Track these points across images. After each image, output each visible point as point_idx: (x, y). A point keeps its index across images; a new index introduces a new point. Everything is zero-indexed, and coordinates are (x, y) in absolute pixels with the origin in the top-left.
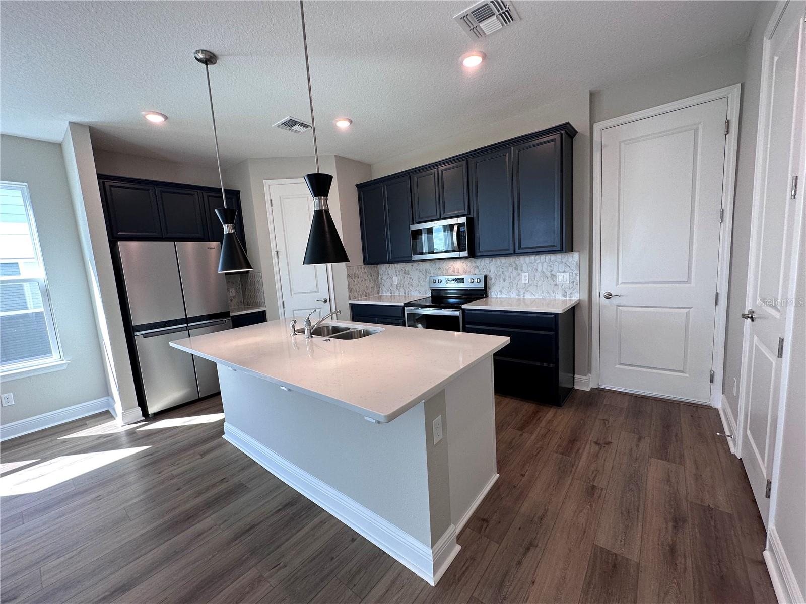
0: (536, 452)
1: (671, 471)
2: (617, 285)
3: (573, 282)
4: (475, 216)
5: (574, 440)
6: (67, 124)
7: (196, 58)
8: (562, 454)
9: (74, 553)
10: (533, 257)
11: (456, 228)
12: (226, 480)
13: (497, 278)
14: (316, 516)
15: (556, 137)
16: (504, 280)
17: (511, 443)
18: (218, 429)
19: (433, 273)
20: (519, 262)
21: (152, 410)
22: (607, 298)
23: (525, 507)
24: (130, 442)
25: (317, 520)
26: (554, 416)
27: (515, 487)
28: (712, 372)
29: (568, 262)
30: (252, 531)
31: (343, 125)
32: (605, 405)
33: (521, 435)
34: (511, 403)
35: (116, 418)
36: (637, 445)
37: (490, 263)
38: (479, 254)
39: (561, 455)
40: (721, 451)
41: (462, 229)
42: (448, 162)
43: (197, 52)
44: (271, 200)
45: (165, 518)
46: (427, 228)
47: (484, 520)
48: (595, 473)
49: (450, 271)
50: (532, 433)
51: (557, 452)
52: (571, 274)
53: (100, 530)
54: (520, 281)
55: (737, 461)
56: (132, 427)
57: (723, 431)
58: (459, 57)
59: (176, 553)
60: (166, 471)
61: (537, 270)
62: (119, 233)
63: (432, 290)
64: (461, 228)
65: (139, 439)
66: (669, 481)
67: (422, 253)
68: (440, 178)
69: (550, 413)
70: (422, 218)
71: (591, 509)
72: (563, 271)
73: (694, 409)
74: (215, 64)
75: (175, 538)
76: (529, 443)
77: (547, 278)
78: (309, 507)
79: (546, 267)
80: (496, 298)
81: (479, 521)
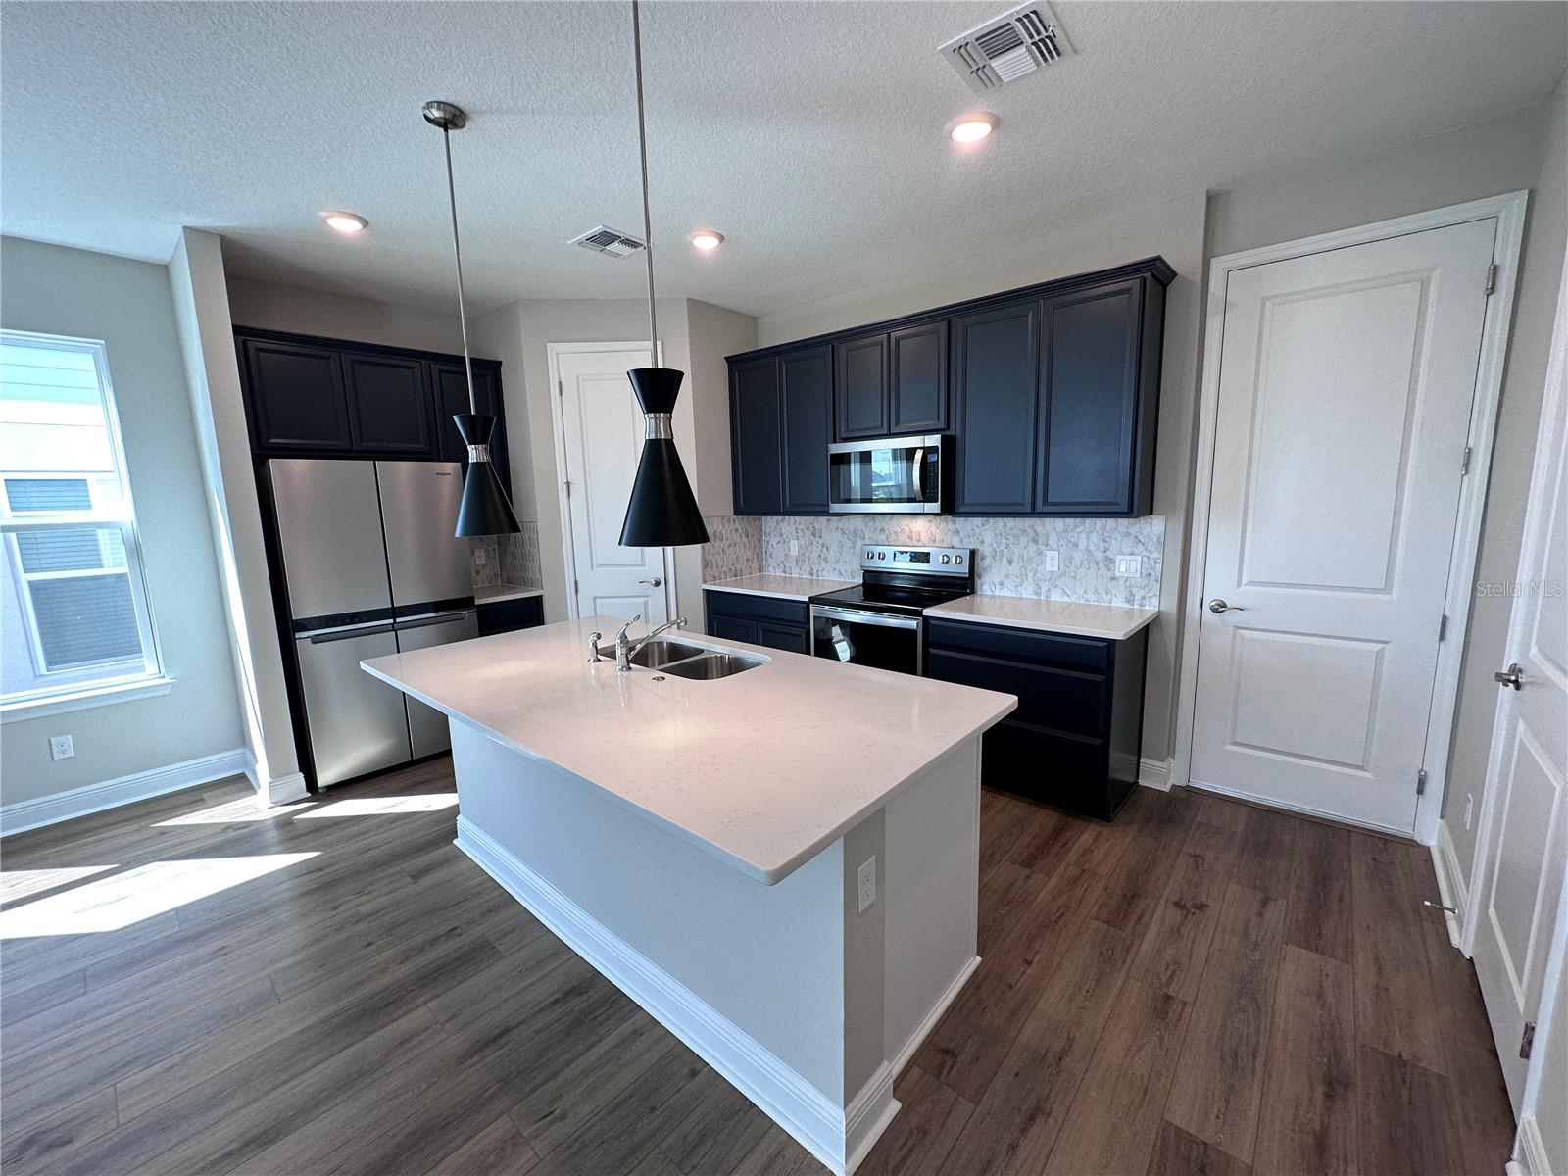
0: (1056, 917)
1: (1327, 975)
2: (1239, 583)
3: (1149, 575)
4: (959, 433)
5: (1132, 897)
6: (181, 230)
7: (426, 116)
8: (1108, 923)
9: (176, 1059)
10: (1070, 521)
11: (919, 455)
12: (458, 931)
13: (997, 558)
14: (624, 1019)
15: (1133, 284)
16: (1010, 562)
17: (1007, 891)
18: (445, 826)
19: (870, 538)
20: (1041, 528)
21: (324, 778)
22: (1216, 611)
23: (1030, 1030)
24: (282, 842)
25: (626, 1028)
26: (1095, 840)
27: (1011, 986)
28: (1423, 774)
29: (1141, 533)
30: (503, 1041)
31: (705, 244)
32: (1200, 824)
33: (1028, 877)
34: (1013, 808)
35: (259, 791)
36: (1260, 915)
37: (983, 525)
38: (962, 509)
39: (1106, 926)
40: (1432, 940)
41: (932, 458)
42: (910, 322)
43: (429, 105)
44: (560, 383)
45: (342, 1002)
46: (861, 452)
47: (947, 1052)
48: (1171, 968)
49: (903, 538)
50: (1048, 875)
51: (1097, 919)
52: (1145, 559)
53: (224, 1017)
54: (1042, 567)
55: (1464, 961)
56: (286, 812)
57: (1437, 897)
58: (944, 124)
59: (361, 1074)
60: (348, 905)
61: (1077, 546)
62: (272, 441)
63: (866, 572)
64: (929, 456)
65: (300, 836)
66: (1320, 996)
67: (848, 501)
68: (893, 354)
69: (1086, 835)
70: (851, 431)
71: (1161, 1043)
72: (1129, 550)
73: (1381, 845)
74: (462, 128)
75: (361, 1044)
76: (1043, 896)
77: (1097, 564)
78: (613, 999)
79: (1095, 541)
80: (992, 597)
81: (938, 1053)
